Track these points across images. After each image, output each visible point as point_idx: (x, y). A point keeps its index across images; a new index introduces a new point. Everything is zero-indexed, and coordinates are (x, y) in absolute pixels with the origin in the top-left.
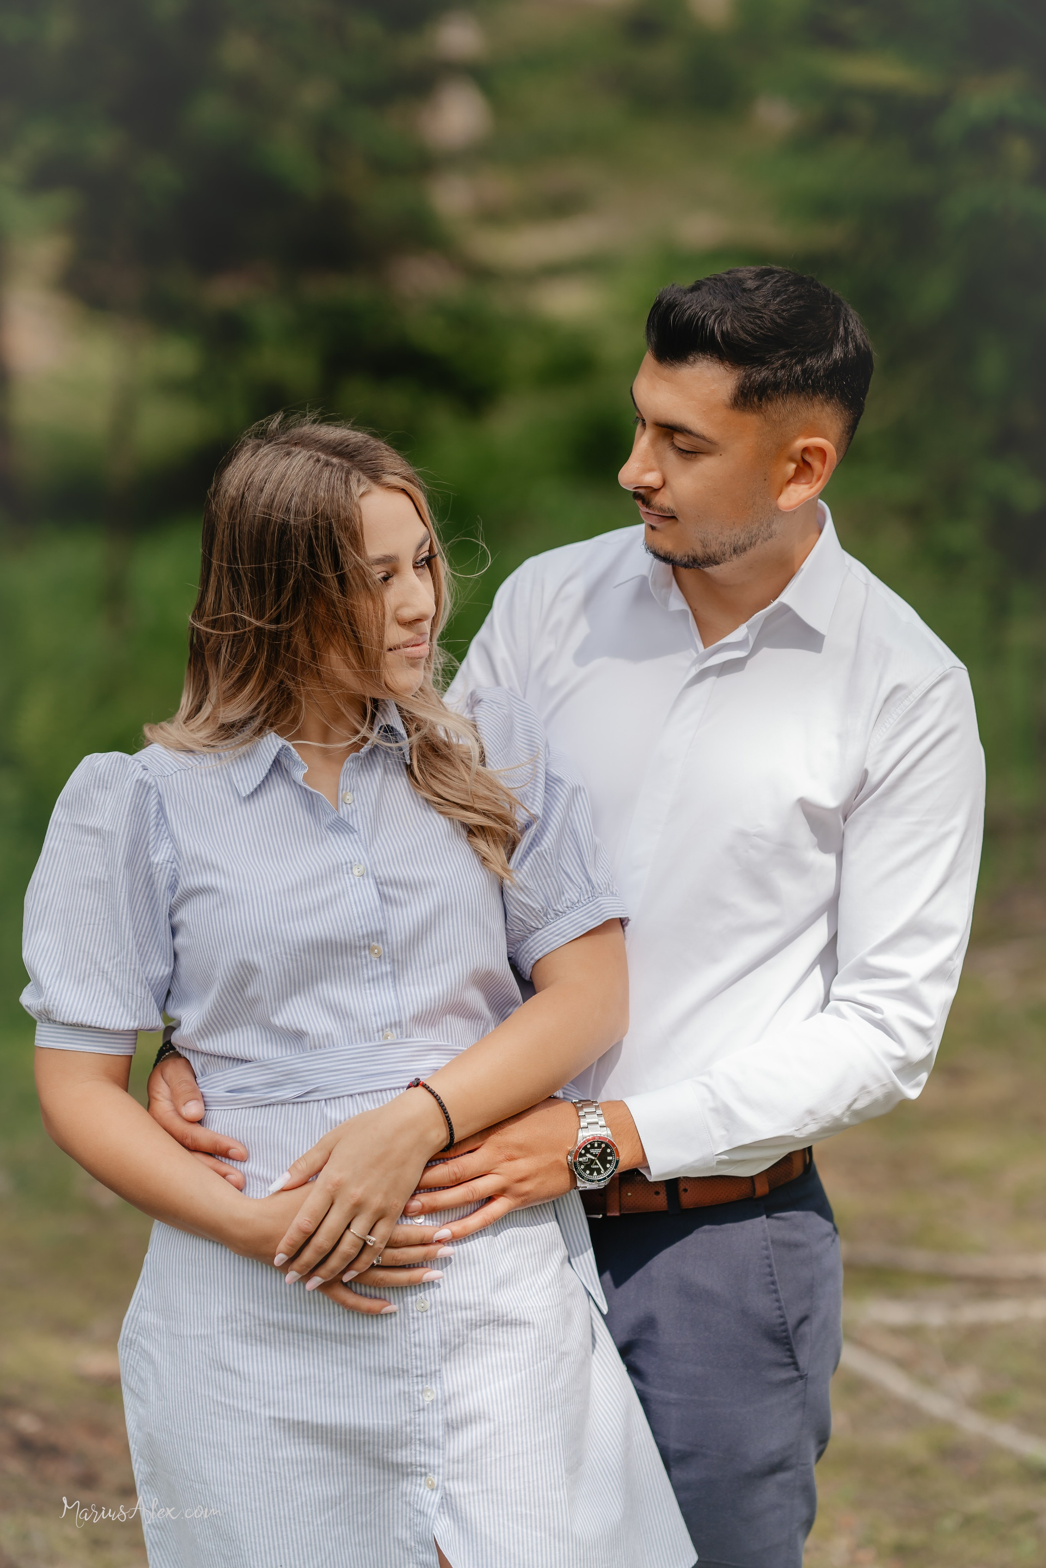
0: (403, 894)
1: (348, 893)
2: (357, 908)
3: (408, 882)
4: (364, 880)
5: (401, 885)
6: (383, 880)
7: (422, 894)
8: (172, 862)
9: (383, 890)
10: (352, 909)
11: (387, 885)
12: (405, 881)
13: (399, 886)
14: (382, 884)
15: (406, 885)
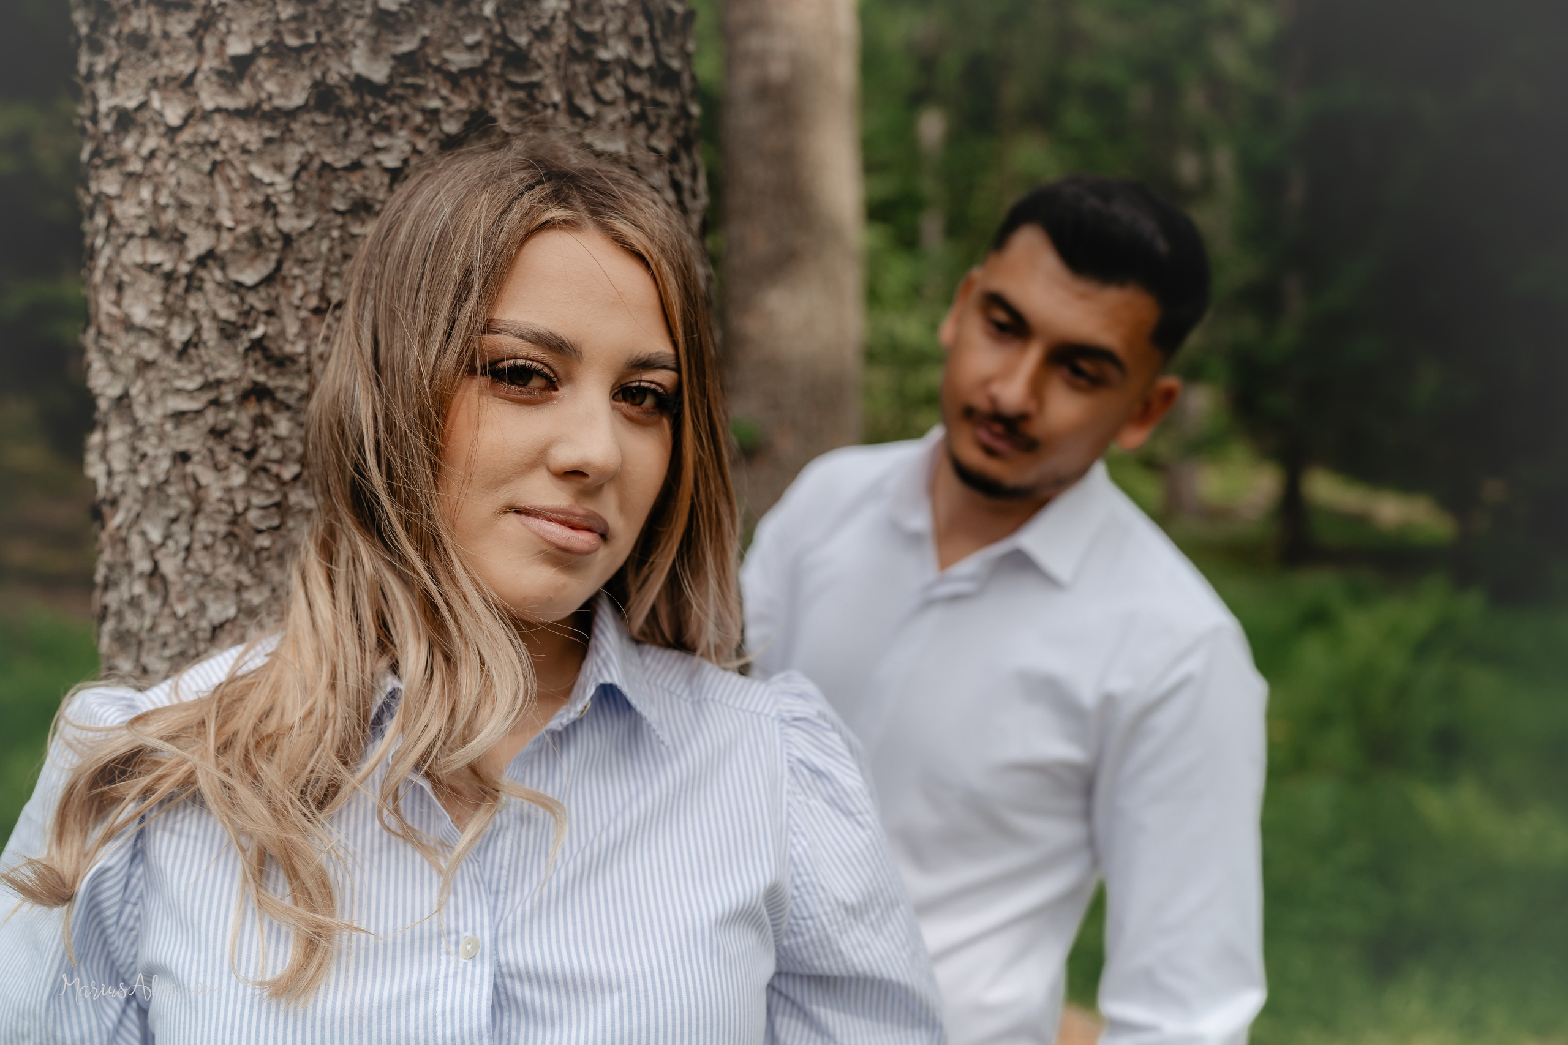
0: (551, 1000)
1: (436, 991)
2: (444, 1026)
3: (560, 978)
4: (474, 966)
5: (548, 981)
6: (514, 970)
7: (586, 1002)
8: (135, 904)
9: (513, 989)
10: (435, 1026)
11: (521, 980)
12: (555, 975)
13: (544, 984)
14: (511, 976)
15: (556, 982)
